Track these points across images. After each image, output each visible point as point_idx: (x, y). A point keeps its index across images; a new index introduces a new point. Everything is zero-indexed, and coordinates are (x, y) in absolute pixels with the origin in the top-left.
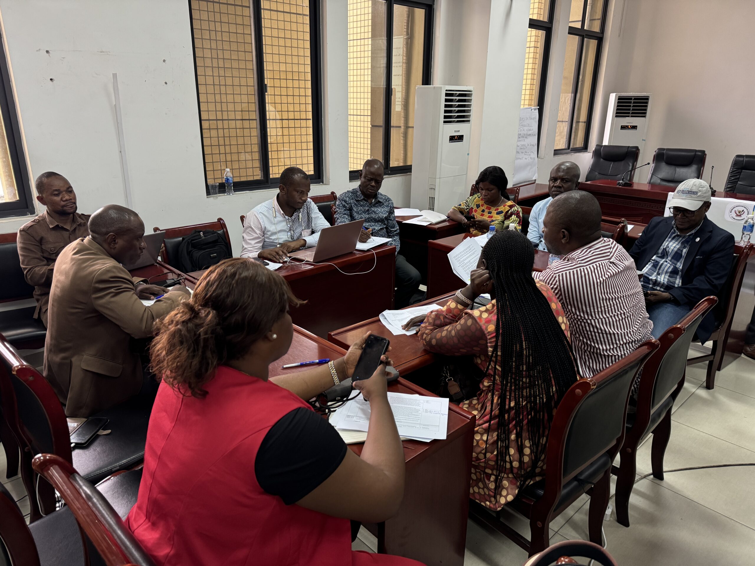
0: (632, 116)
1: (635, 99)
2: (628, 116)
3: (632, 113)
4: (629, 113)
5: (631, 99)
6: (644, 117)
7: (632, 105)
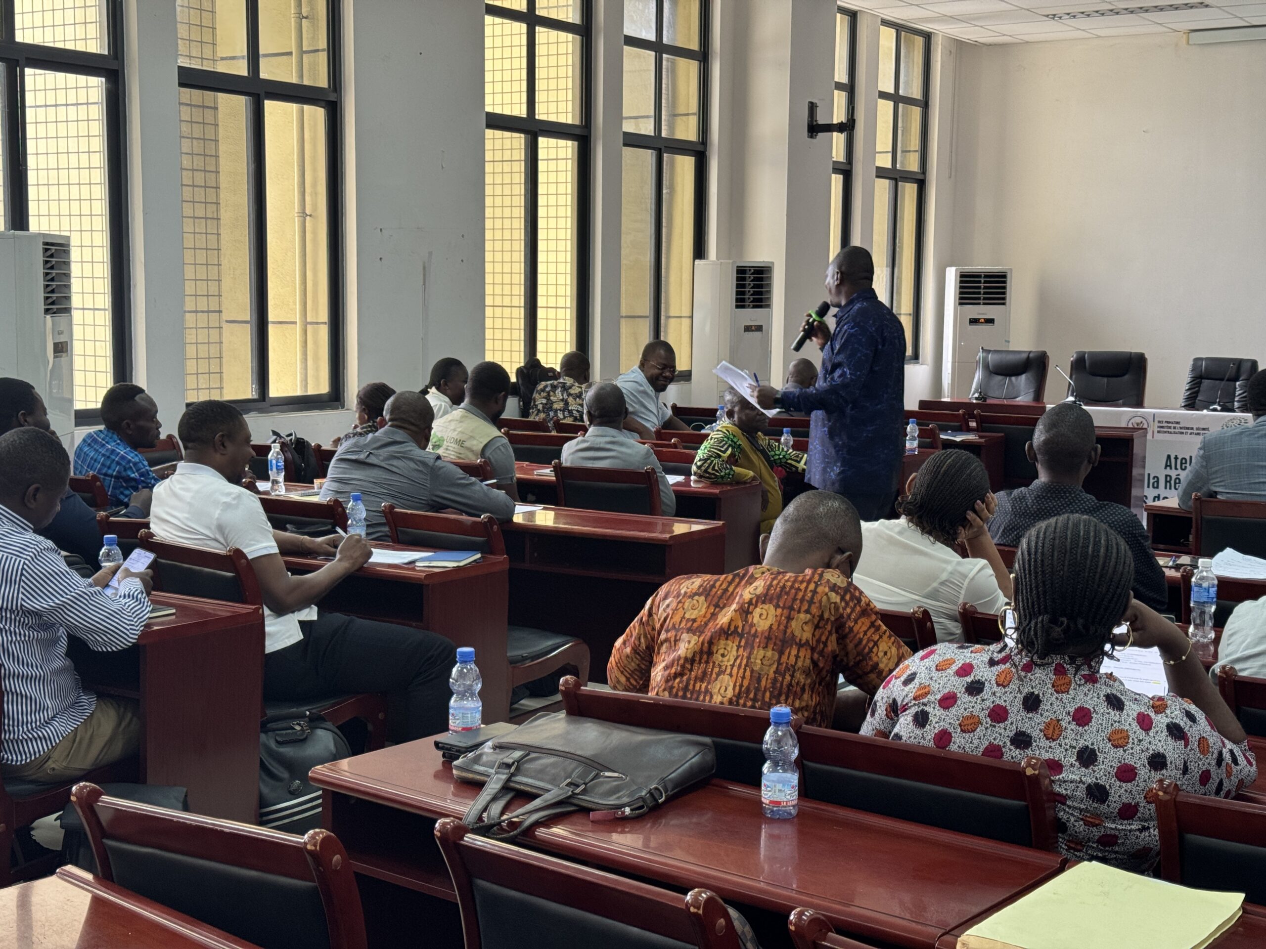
0: (984, 304)
1: (986, 276)
2: (979, 304)
3: (985, 299)
4: (979, 299)
5: (980, 276)
6: (1004, 304)
7: (982, 285)
